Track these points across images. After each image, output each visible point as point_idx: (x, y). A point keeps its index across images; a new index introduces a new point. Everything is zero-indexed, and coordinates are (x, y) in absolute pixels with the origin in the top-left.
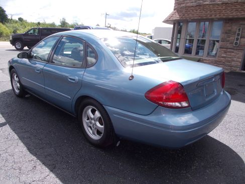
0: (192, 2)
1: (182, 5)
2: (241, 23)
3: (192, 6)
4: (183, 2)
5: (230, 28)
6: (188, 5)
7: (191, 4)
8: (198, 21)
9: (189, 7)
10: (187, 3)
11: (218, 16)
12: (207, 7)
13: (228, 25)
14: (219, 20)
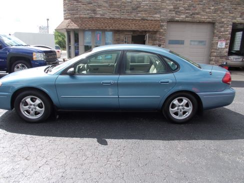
0: (85, 14)
1: (75, 16)
2: (126, 33)
3: (86, 18)
4: (76, 13)
5: (119, 37)
6: (82, 16)
7: (85, 16)
8: (93, 31)
9: (83, 18)
10: (81, 14)
11: (111, 28)
12: (99, 19)
13: (117, 35)
14: (111, 30)
